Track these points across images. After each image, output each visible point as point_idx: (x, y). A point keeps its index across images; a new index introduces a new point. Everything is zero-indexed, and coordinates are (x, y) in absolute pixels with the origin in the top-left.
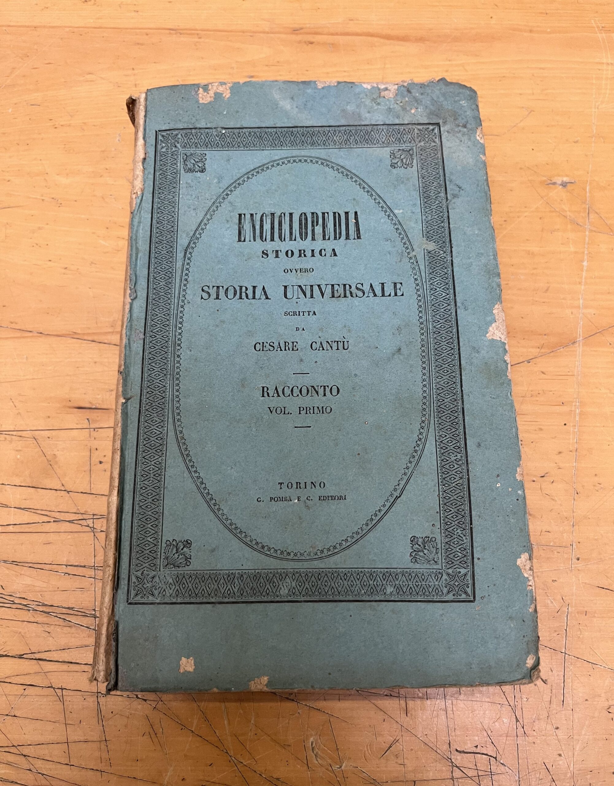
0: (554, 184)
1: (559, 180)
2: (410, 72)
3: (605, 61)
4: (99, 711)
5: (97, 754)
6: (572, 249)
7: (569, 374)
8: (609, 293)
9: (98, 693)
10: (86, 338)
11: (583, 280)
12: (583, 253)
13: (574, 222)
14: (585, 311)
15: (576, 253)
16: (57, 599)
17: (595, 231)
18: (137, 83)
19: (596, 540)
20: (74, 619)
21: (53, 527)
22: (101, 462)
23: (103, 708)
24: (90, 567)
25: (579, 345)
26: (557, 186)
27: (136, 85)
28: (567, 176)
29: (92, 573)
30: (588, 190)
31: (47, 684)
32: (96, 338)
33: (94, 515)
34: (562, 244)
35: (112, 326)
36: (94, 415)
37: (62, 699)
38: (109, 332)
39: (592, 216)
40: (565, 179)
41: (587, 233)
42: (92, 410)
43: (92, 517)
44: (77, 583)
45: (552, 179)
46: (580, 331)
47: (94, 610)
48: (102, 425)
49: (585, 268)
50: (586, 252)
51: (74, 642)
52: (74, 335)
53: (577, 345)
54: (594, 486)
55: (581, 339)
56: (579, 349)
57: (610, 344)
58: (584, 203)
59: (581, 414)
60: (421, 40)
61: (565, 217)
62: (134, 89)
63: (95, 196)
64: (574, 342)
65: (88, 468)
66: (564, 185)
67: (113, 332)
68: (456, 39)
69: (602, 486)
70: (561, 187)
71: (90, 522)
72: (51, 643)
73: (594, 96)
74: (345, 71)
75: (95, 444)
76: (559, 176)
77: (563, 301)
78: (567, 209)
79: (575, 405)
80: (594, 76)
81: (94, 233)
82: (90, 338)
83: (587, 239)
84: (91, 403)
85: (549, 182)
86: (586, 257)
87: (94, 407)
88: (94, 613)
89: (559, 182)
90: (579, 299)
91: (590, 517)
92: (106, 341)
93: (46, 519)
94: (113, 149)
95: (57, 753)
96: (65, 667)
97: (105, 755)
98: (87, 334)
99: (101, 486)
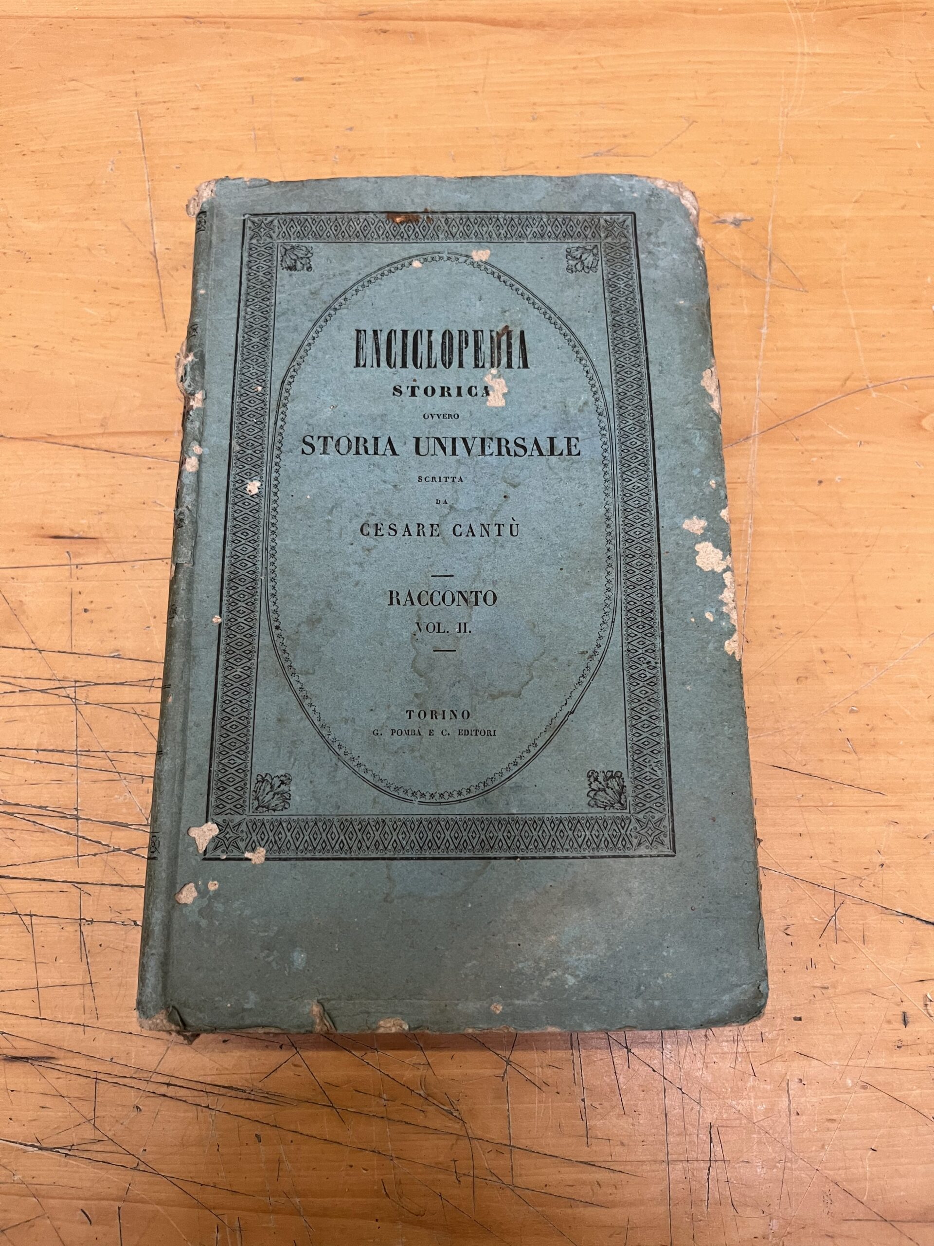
0: (723, 222)
1: (730, 217)
2: (522, 70)
3: (799, 50)
4: (83, 943)
5: (79, 1002)
6: (746, 311)
7: (739, 480)
8: (796, 370)
9: (81, 919)
10: (65, 441)
11: (761, 354)
12: (763, 316)
13: (750, 274)
14: (762, 395)
15: (751, 316)
16: (24, 795)
17: (778, 286)
18: (138, 90)
19: (772, 703)
20: (47, 822)
21: (18, 699)
22: (86, 610)
23: (88, 941)
24: (71, 752)
25: (754, 441)
26: (727, 225)
27: (136, 94)
28: (742, 211)
29: (73, 759)
30: (769, 230)
31: (9, 908)
32: (80, 442)
33: (76, 682)
34: (733, 304)
35: (102, 425)
36: (78, 546)
37: (30, 930)
38: (98, 434)
39: (775, 265)
40: (739, 215)
41: (768, 289)
42: (73, 540)
43: (73, 684)
44: (54, 773)
45: (720, 216)
46: (756, 422)
47: (77, 809)
48: (87, 560)
49: (764, 337)
50: (766, 315)
51: (47, 851)
52: (48, 439)
53: (752, 441)
54: (771, 631)
55: (757, 432)
56: (753, 446)
57: (797, 440)
58: (764, 248)
59: (755, 534)
60: (540, 25)
61: (738, 267)
62: (135, 99)
63: (77, 246)
64: (747, 438)
65: (69, 618)
66: (737, 223)
67: (103, 433)
68: (589, 24)
69: (781, 631)
70: (732, 226)
71: (70, 692)
72: (15, 854)
73: (782, 100)
74: (431, 70)
75: (78, 586)
76: (729, 210)
77: (734, 382)
78: (740, 256)
79: (747, 523)
80: (783, 71)
81: (76, 298)
82: (72, 442)
83: (767, 297)
84: (72, 530)
85: (716, 219)
86: (765, 322)
87: (76, 535)
88: (76, 813)
89: (730, 220)
90: (755, 379)
91: (765, 672)
92: (93, 446)
93: (9, 688)
94: (104, 182)
95: (23, 1002)
96: (36, 886)
97: (89, 1003)
98: (68, 437)
99: (87, 642)
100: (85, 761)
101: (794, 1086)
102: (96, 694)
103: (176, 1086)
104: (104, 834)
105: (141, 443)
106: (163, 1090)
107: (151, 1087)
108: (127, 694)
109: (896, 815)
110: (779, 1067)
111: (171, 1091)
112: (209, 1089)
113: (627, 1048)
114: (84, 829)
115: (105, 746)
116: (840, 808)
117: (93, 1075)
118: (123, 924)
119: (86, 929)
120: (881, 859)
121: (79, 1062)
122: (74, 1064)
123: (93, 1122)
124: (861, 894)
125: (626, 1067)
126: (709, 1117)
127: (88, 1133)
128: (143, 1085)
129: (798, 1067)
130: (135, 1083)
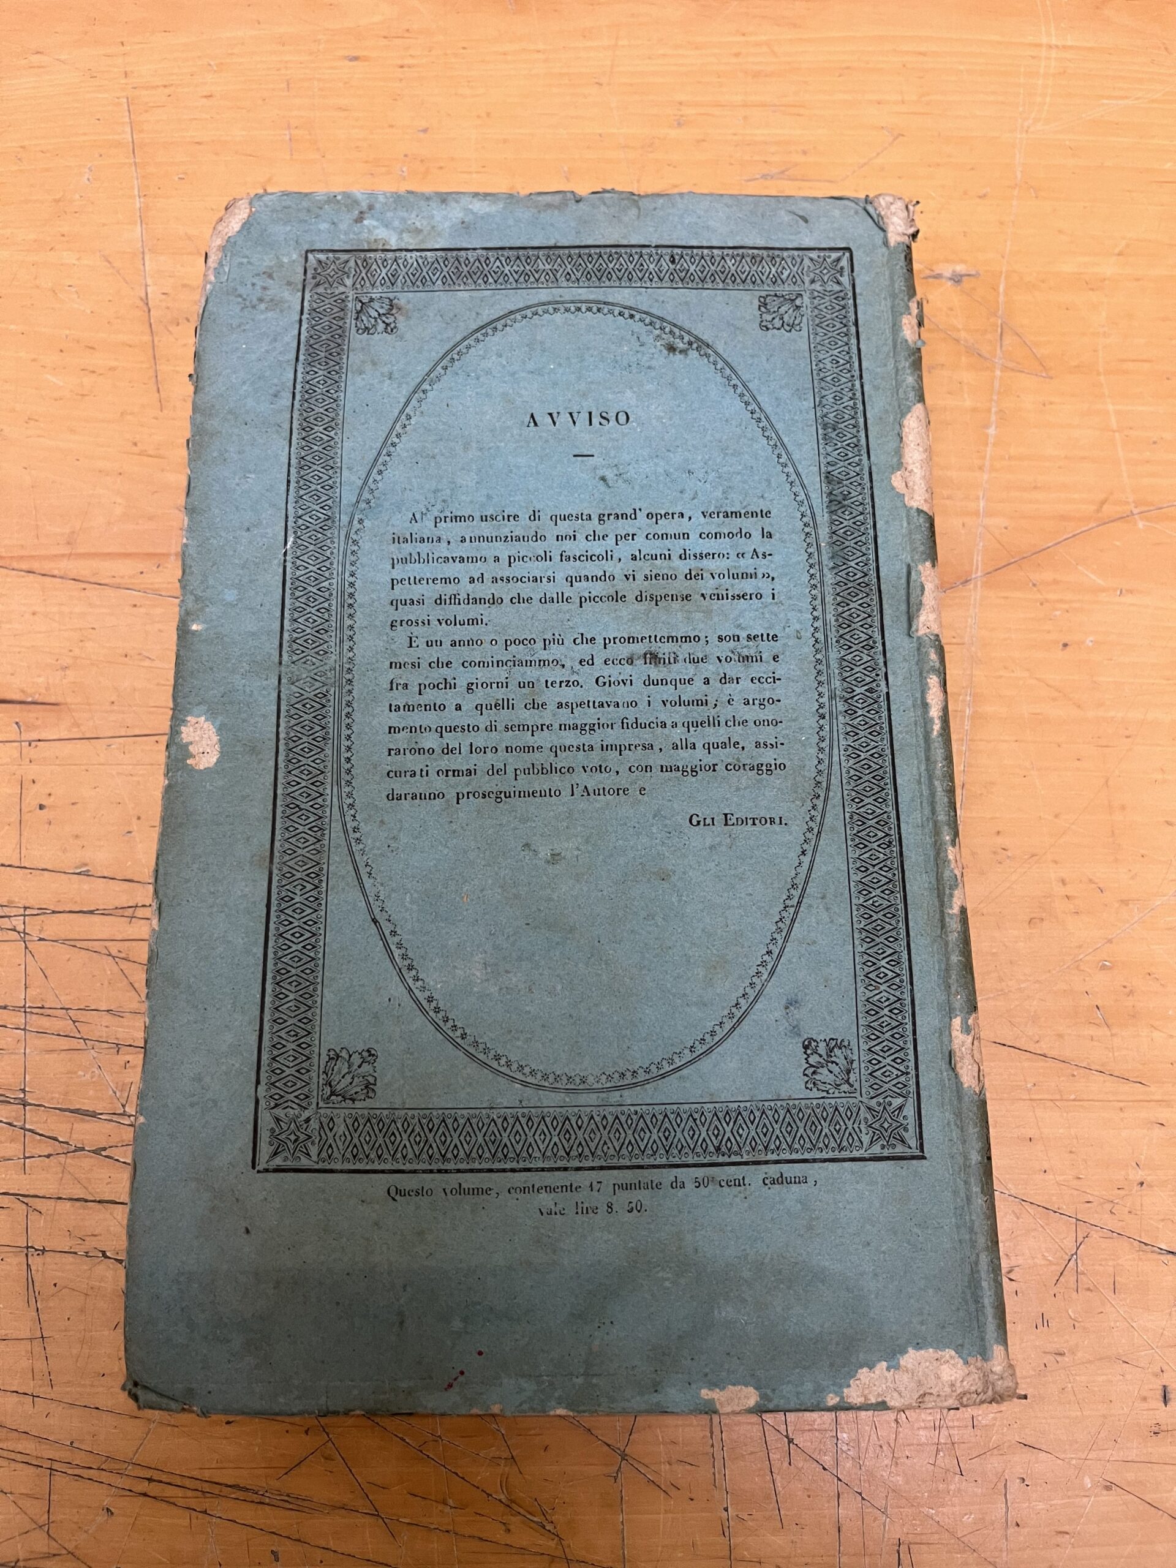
0: (938, 276)
1: (947, 270)
2: (664, 55)
3: (1044, 40)
4: (30, 1282)
5: (25, 1363)
6: (968, 403)
7: (954, 641)
8: (1035, 488)
9: (27, 1247)
10: (15, 565)
11: (987, 463)
12: (989, 410)
13: (972, 351)
14: (988, 521)
15: (974, 410)
17: (1012, 370)
18: (128, 69)
19: (994, 954)
22: (41, 807)
23: (37, 1278)
24: (16, 1009)
25: (976, 586)
26: (944, 280)
27: (126, 73)
28: (963, 261)
29: (20, 1019)
30: (1001, 289)
32: (36, 566)
33: (25, 908)
34: (949, 393)
35: (69, 543)
36: (31, 715)
38: (63, 555)
39: (1008, 340)
40: (960, 268)
41: (998, 373)
42: (23, 706)
43: (22, 911)
45: (934, 268)
46: (978, 558)
47: (24, 1091)
48: (42, 737)
49: (991, 440)
50: (994, 410)
53: (972, 586)
54: (995, 853)
55: (979, 574)
56: (975, 593)
57: (1034, 585)
58: (995, 314)
59: (975, 717)
61: (957, 341)
62: (123, 81)
63: (38, 287)
64: (967, 581)
65: (15, 818)
66: (957, 279)
67: (70, 555)
69: (1009, 853)
70: (950, 283)
71: (18, 923)
73: (1021, 109)
74: (539, 51)
75: (32, 771)
76: (947, 261)
77: (948, 502)
78: (960, 327)
79: (964, 701)
80: (1022, 70)
81: (34, 360)
82: (25, 566)
83: (997, 384)
84: (23, 691)
85: (928, 272)
86: (993, 418)
87: (30, 700)
88: (22, 1096)
89: (947, 273)
90: (978, 498)
91: (985, 911)
92: (56, 572)
94: (77, 196)
97: (40, 1365)
98: (22, 558)
99: (41, 853)
100: (37, 1022)
101: (1014, 1486)
102: (55, 926)
103: (161, 1482)
104: (59, 1127)
105: (124, 569)
106: (144, 1487)
107: (126, 1483)
108: (100, 927)
109: (1163, 1114)
110: (994, 1463)
111: (154, 1489)
112: (207, 1487)
113: (787, 1437)
114: (34, 1120)
115: (65, 999)
116: (1085, 1104)
117: (47, 1464)
118: (87, 1254)
119: (36, 1261)
120: (1140, 1175)
121: (28, 1446)
122: (20, 1448)
123: (46, 1528)
124: (1111, 1223)
125: (786, 1464)
126: (896, 1532)
127: (40, 1543)
128: (115, 1480)
129: (1019, 1463)
130: (104, 1477)
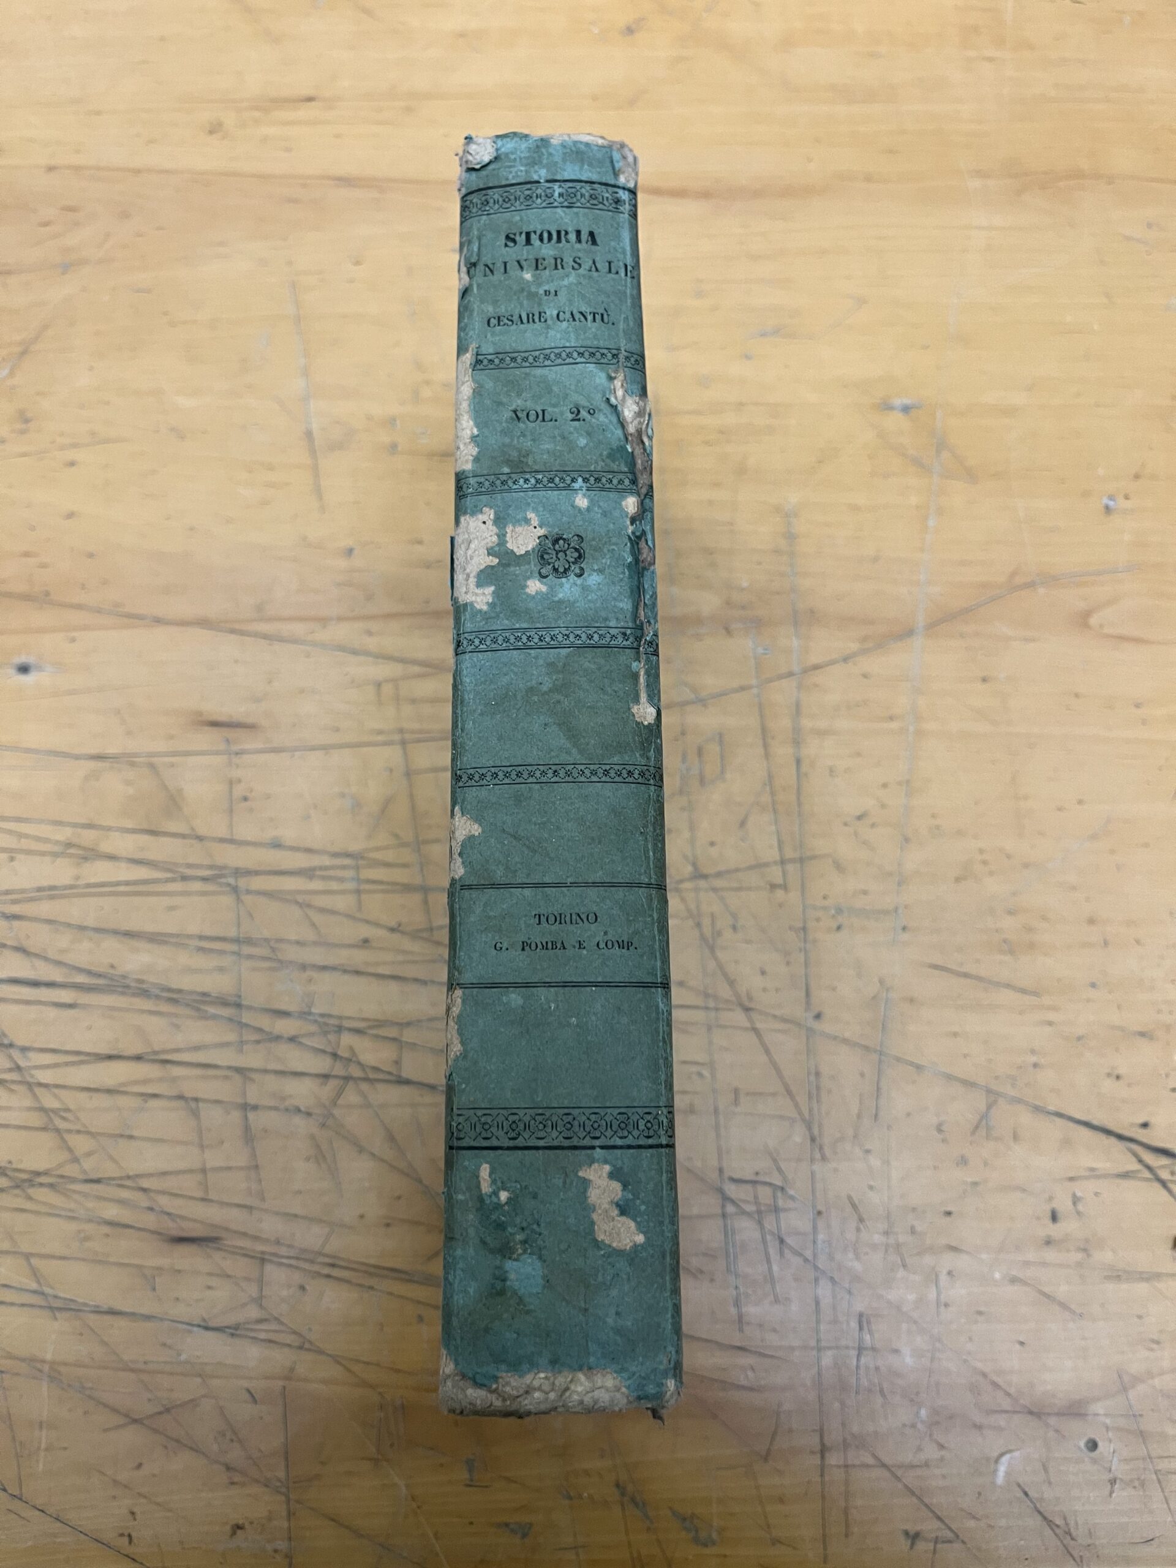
0: (892, 408)
1: (897, 402)
3: (975, 223)
4: (247, 1128)
5: (245, 1185)
6: (913, 502)
7: (902, 677)
9: (244, 1105)
10: (222, 627)
11: (928, 547)
12: (930, 507)
13: (917, 462)
14: (927, 589)
15: (918, 507)
16: (187, 983)
17: (946, 477)
18: (291, 259)
19: (930, 903)
20: (212, 1010)
21: (177, 886)
22: (244, 799)
23: (253, 1126)
24: (232, 940)
25: (918, 637)
26: (896, 411)
27: (289, 263)
28: (909, 396)
29: (234, 947)
30: (939, 417)
31: (174, 1093)
32: (237, 626)
33: (236, 868)
34: (898, 494)
35: (259, 610)
36: (231, 734)
37: (195, 1114)
38: (255, 619)
39: (944, 454)
40: (907, 401)
41: (936, 479)
42: (231, 728)
43: (234, 871)
44: (212, 962)
45: (887, 401)
46: (919, 617)
47: (239, 997)
48: (246, 749)
49: (931, 529)
50: (933, 507)
51: (209, 1038)
52: (204, 623)
53: (915, 637)
54: (930, 830)
55: (921, 628)
56: (917, 642)
57: (962, 636)
58: (933, 435)
59: (915, 732)
60: (705, 195)
61: (906, 455)
63: (232, 425)
64: (911, 634)
65: (227, 806)
66: (906, 409)
67: (260, 618)
68: (757, 194)
69: (941, 830)
70: (900, 412)
71: (231, 881)
72: (179, 1039)
75: (238, 774)
76: (899, 396)
77: (899, 576)
78: (908, 444)
79: (908, 721)
81: (231, 478)
82: (228, 628)
83: (934, 487)
84: (229, 717)
85: (884, 405)
86: (932, 513)
87: (234, 723)
88: (238, 1000)
89: (899, 405)
90: (921, 573)
91: (923, 872)
92: (251, 632)
93: (169, 875)
95: (189, 1184)
96: (199, 1072)
97: (255, 1186)
98: (226, 622)
99: (246, 830)
100: (247, 950)
101: (943, 1278)
102: (257, 883)
103: (339, 1266)
104: (265, 1022)
105: (298, 629)
106: (326, 1271)
107: (316, 1268)
108: (290, 884)
109: (1051, 1016)
110: (928, 1260)
111: (335, 1272)
112: (372, 1270)
113: (779, 1237)
114: (247, 1017)
115: (266, 934)
116: (995, 1008)
117: (259, 1255)
118: (287, 1110)
119: (251, 1116)
120: (1034, 1059)
121: (246, 1243)
122: (239, 1244)
123: (259, 1301)
124: (1012, 1093)
125: (779, 1257)
126: (859, 1306)
127: (253, 1313)
128: (306, 1266)
129: (948, 1261)
130: (302, 1264)
